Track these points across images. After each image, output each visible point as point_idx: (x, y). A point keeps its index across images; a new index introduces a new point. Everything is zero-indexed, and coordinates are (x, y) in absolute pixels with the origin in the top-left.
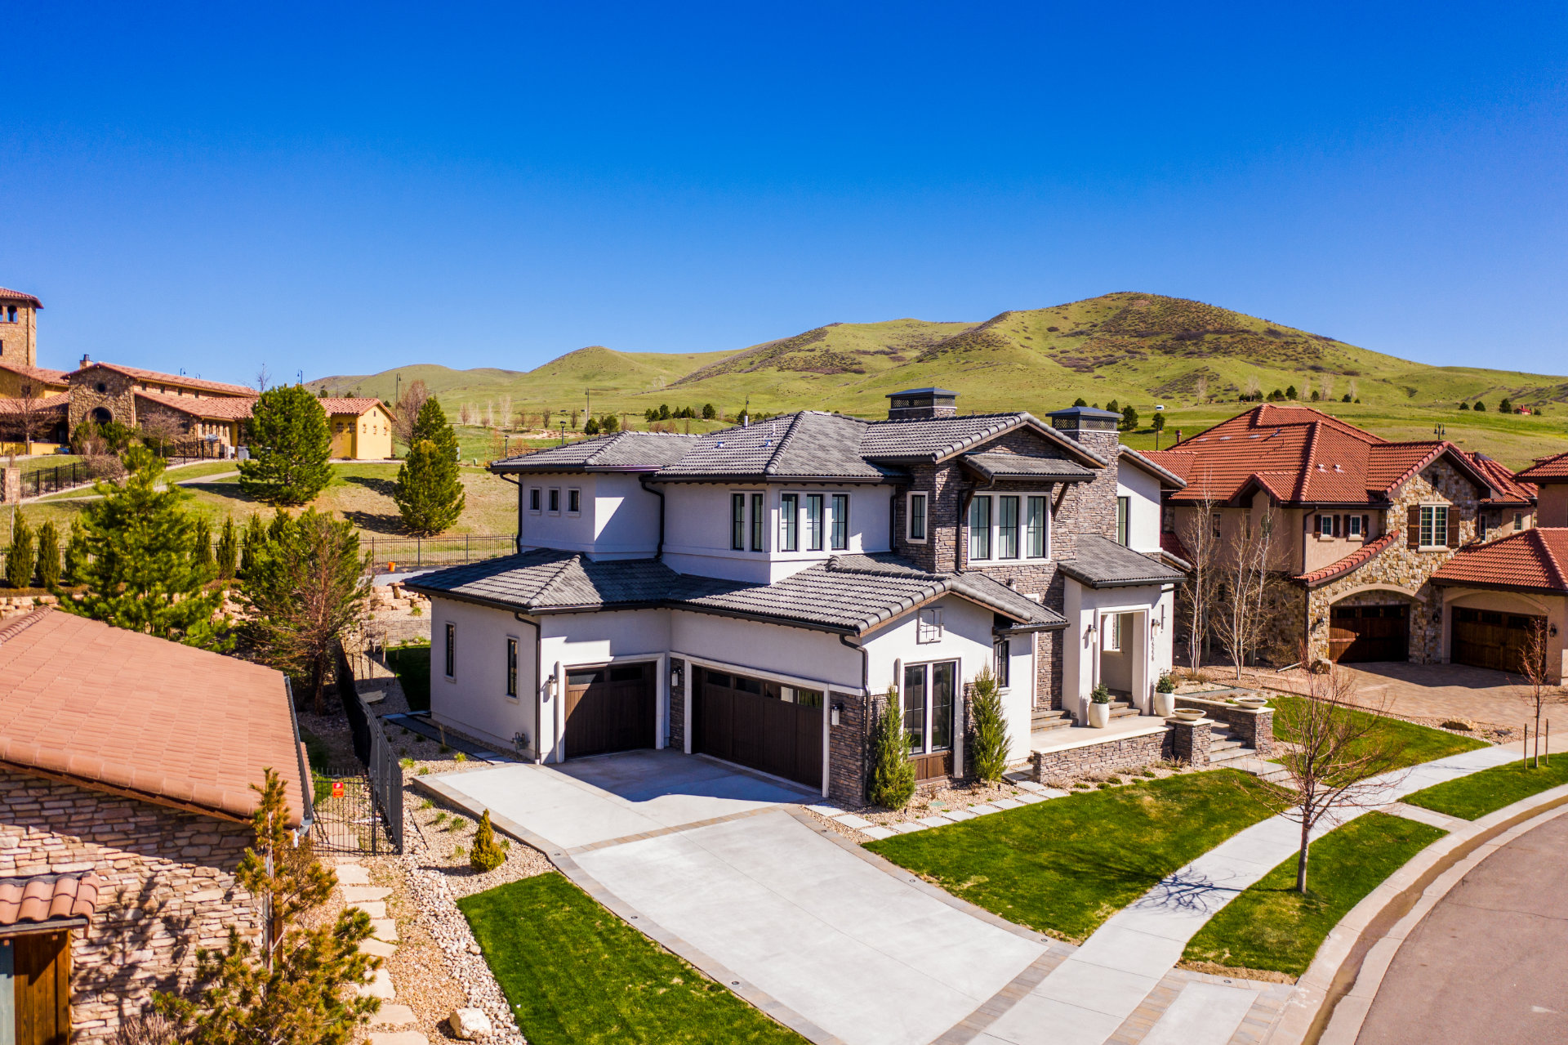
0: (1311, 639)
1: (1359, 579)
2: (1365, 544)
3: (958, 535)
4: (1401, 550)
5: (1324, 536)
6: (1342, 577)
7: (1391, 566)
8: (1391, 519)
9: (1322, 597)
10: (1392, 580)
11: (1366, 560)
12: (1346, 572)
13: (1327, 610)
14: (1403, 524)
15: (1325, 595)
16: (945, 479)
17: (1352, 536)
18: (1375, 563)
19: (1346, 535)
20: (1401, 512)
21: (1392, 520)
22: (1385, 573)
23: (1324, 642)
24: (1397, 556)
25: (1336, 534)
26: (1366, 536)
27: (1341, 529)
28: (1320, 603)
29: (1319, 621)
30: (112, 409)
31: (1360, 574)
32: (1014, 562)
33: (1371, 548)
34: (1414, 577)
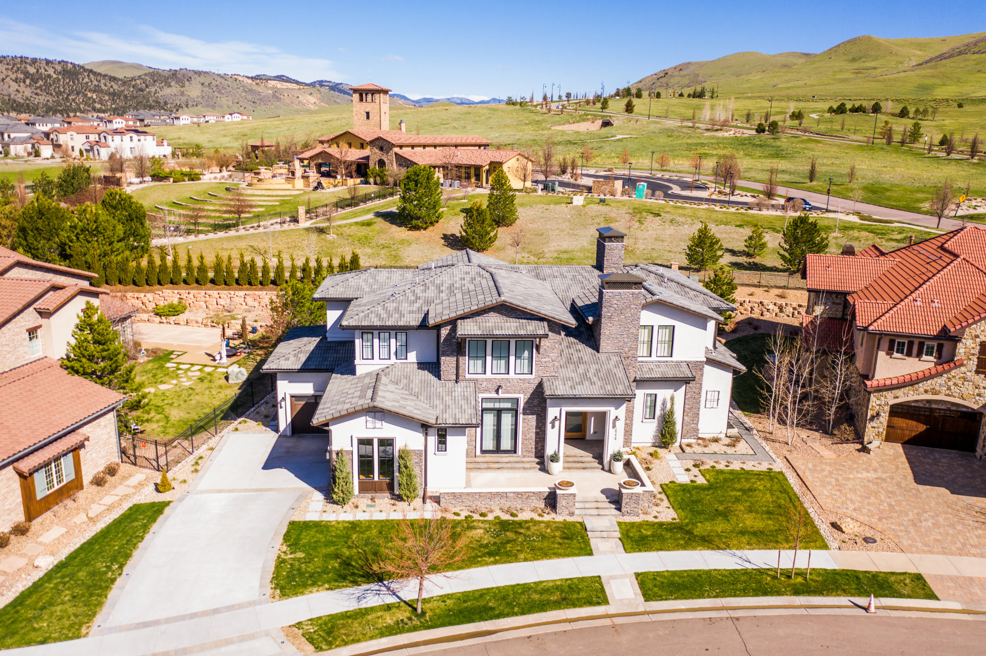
0: (869, 425)
1: (922, 390)
2: (936, 364)
3: (457, 361)
4: (969, 374)
5: (896, 355)
6: (905, 386)
7: (955, 384)
8: (961, 349)
9: (883, 398)
10: (957, 395)
11: (932, 377)
12: (911, 382)
13: (887, 408)
14: (973, 355)
15: (886, 397)
16: (448, 332)
17: (924, 357)
18: (940, 380)
19: (919, 355)
20: (973, 345)
21: (962, 351)
22: (949, 389)
23: (881, 430)
24: (963, 378)
25: (909, 354)
26: (939, 357)
27: (915, 350)
28: (880, 404)
29: (878, 414)
30: (385, 160)
31: (922, 386)
32: (506, 376)
33: (940, 368)
34: (979, 395)
